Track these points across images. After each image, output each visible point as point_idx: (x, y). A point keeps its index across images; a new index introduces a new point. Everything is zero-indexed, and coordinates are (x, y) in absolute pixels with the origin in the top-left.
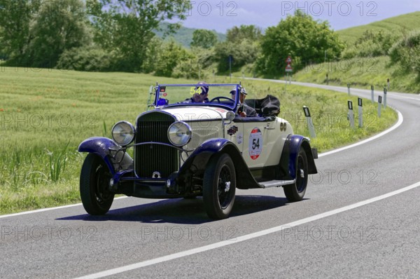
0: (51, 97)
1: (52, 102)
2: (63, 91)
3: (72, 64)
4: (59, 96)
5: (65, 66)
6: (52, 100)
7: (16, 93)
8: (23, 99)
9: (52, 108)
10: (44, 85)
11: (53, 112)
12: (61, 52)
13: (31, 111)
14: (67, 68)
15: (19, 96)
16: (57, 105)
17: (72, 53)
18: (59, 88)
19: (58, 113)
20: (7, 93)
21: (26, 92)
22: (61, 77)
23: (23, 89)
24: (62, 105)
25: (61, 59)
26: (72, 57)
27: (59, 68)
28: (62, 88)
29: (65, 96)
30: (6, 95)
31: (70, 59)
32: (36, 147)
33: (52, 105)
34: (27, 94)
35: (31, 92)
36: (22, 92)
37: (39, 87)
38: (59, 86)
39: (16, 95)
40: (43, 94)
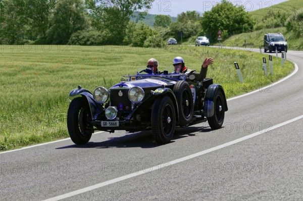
0: (67, 64)
1: (68, 67)
2: (74, 59)
3: (78, 41)
4: (71, 62)
5: (74, 43)
6: (67, 65)
7: (43, 62)
8: (49, 65)
9: (68, 70)
10: (61, 56)
11: (69, 73)
12: (71, 34)
13: (55, 73)
14: (75, 44)
15: (46, 63)
16: (71, 69)
17: (78, 34)
18: (71, 57)
19: (72, 73)
20: (38, 62)
21: (50, 61)
22: (72, 50)
23: (48, 59)
24: (75, 68)
25: (71, 38)
26: (78, 37)
27: (69, 44)
28: (73, 57)
29: (75, 62)
30: (37, 63)
31: (76, 38)
32: (60, 97)
33: (68, 68)
34: (50, 62)
35: (53, 61)
36: (47, 61)
37: (58, 57)
38: (72, 56)
39: (44, 63)
40: (61, 62)
